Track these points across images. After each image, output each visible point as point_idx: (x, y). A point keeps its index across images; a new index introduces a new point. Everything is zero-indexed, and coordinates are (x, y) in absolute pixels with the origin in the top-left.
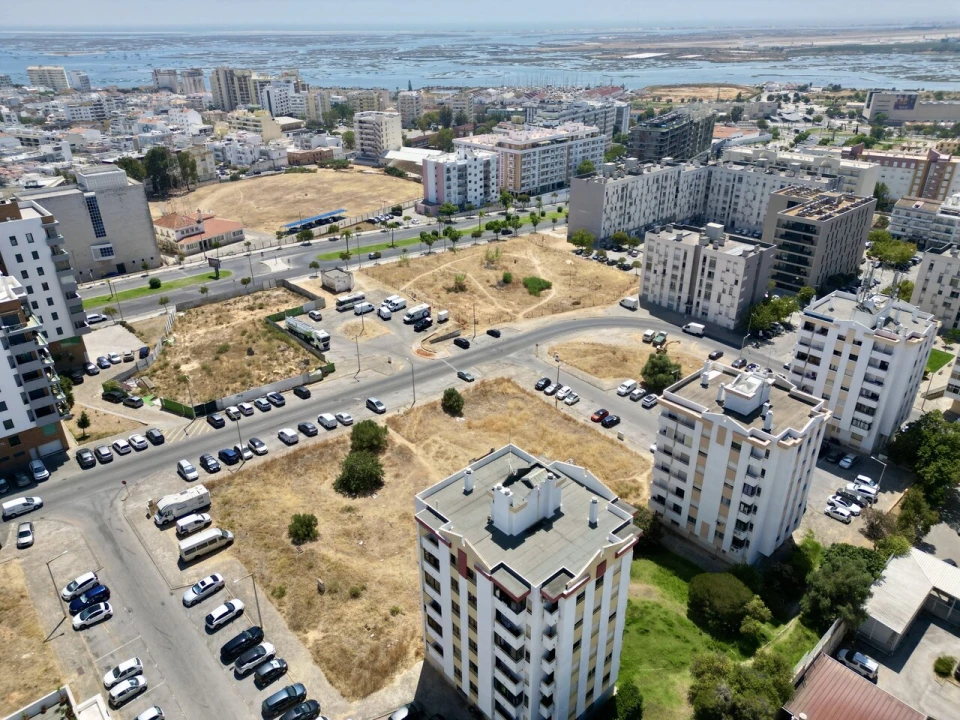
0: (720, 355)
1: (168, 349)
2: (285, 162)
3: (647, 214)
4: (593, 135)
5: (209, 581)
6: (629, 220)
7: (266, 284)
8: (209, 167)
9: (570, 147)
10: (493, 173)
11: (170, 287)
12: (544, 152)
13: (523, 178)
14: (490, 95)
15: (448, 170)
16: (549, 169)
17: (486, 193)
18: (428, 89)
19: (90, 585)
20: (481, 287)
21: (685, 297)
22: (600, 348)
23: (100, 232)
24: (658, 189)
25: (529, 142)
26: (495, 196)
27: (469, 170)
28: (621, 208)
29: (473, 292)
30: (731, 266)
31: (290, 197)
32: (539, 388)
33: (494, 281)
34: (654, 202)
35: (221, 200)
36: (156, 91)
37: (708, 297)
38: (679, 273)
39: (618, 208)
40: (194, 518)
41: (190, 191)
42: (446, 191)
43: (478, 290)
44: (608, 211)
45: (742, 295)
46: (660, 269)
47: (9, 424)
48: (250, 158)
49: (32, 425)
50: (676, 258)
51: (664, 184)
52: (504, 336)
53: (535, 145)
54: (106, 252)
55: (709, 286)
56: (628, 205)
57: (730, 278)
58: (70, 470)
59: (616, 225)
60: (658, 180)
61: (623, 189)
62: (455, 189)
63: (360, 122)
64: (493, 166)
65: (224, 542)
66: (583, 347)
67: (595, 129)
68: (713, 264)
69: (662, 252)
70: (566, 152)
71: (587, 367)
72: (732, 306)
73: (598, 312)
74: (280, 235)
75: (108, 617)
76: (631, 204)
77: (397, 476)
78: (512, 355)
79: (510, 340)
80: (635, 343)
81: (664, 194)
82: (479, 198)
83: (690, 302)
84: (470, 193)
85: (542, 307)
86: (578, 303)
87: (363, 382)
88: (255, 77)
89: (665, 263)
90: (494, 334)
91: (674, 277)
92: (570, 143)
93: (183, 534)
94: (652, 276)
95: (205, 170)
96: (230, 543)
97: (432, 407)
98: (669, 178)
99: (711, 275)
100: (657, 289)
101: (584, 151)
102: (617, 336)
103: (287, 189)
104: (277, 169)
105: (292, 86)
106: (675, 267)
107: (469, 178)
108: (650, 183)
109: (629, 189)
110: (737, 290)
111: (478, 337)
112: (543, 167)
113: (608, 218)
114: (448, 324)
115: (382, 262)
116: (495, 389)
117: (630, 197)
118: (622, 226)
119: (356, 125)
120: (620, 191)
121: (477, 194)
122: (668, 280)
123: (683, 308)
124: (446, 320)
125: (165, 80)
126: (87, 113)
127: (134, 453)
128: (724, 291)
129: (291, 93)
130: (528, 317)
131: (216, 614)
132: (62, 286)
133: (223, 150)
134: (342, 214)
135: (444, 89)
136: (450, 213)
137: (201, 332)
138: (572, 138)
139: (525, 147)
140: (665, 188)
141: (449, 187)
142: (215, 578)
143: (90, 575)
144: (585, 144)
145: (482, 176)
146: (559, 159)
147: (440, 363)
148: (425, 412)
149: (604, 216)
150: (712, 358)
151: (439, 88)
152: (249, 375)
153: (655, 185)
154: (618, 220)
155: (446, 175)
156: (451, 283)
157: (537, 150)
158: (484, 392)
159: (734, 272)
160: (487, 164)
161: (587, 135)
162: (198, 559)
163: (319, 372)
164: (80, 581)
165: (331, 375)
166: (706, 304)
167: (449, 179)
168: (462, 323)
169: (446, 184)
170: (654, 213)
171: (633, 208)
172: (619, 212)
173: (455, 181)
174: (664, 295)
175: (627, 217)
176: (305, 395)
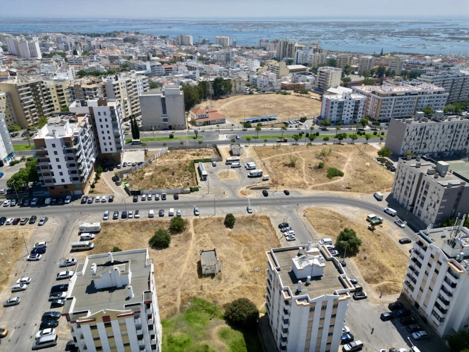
0: (408, 242)
1: (149, 164)
2: (279, 88)
3: (441, 145)
4: (439, 93)
5: (70, 260)
6: (425, 147)
7: (208, 145)
8: (242, 87)
9: (420, 98)
10: (361, 107)
11: (176, 139)
12: (399, 99)
13: (382, 112)
14: (425, 59)
15: (333, 103)
16: (401, 109)
17: (355, 117)
18: (393, 54)
19: (42, 246)
20: (303, 168)
21: (411, 202)
22: (336, 216)
23: (165, 112)
24: (452, 132)
25: (391, 93)
26: (359, 119)
27: (345, 104)
28: (418, 139)
29: (297, 169)
30: (437, 191)
31: (262, 106)
32: (280, 227)
33: (313, 166)
34: (447, 139)
35: (234, 104)
36: (258, 48)
37: (422, 205)
38: (410, 186)
39: (416, 139)
40: (88, 234)
41: (228, 97)
42: (329, 114)
43: (300, 168)
44: (408, 139)
45: (440, 210)
46: (401, 181)
47: (63, 180)
48: (265, 84)
49: (71, 183)
50: (410, 177)
51: (458, 130)
52: (291, 195)
53: (393, 95)
54: (165, 120)
55: (424, 199)
56: (425, 138)
57: (435, 198)
58: (77, 203)
59: (414, 148)
60: (452, 127)
61: (421, 129)
62: (335, 113)
63: (321, 72)
64: (362, 103)
65: (88, 248)
66: (327, 213)
67: (442, 89)
68: (427, 187)
69: (404, 172)
70: (416, 100)
71: (316, 224)
72: (434, 215)
73: (357, 196)
74: (241, 123)
75: (38, 260)
76: (427, 138)
77: (176, 246)
78: (284, 206)
79: (293, 198)
80: (361, 219)
81: (457, 136)
82: (349, 119)
83: (413, 205)
84: (343, 116)
85: (327, 186)
86: (349, 188)
87: (205, 199)
88: (296, 45)
89: (404, 178)
90: (287, 193)
91: (407, 188)
92: (419, 96)
93: (82, 240)
94: (397, 184)
95: (240, 88)
96: (91, 249)
97: (219, 220)
98: (463, 127)
99: (426, 192)
100: (398, 192)
101: (429, 101)
102: (353, 213)
103: (265, 101)
104: (274, 91)
105: (312, 50)
106: (409, 182)
107: (345, 108)
108: (446, 127)
109: (427, 129)
110: (438, 206)
111: (277, 192)
112: (396, 107)
113: (406, 144)
114: (267, 182)
115: (267, 145)
116: (259, 221)
117: (427, 134)
118: (418, 150)
119: (318, 73)
120: (419, 130)
121: (349, 117)
122: (404, 189)
123: (409, 208)
124: (267, 180)
125: (263, 44)
126: (223, 58)
127: (100, 203)
128: (431, 204)
129: (311, 53)
130: (313, 189)
131: (61, 273)
132: (114, 133)
133: (256, 80)
134: (276, 118)
135: (403, 54)
136: (326, 125)
137: (167, 160)
138: (423, 93)
139: (387, 95)
140: (459, 132)
141: (331, 112)
142: (73, 260)
143: (44, 243)
144: (430, 97)
145: (353, 108)
146: (409, 104)
147: (247, 200)
148: (214, 221)
149: (404, 142)
150: (400, 242)
151: (400, 53)
152: (164, 183)
153: (450, 130)
154: (415, 146)
155: (330, 106)
156: (289, 162)
157: (394, 98)
158: (251, 221)
159: (438, 195)
160: (358, 102)
161: (434, 93)
162: (78, 251)
163: (189, 189)
164: (40, 244)
165: (195, 192)
166: (421, 209)
167: (332, 108)
168: (275, 183)
169: (330, 110)
170: (446, 146)
171: (428, 141)
172: (416, 142)
173: (335, 109)
174: (401, 197)
175: (423, 146)
176: (176, 198)
